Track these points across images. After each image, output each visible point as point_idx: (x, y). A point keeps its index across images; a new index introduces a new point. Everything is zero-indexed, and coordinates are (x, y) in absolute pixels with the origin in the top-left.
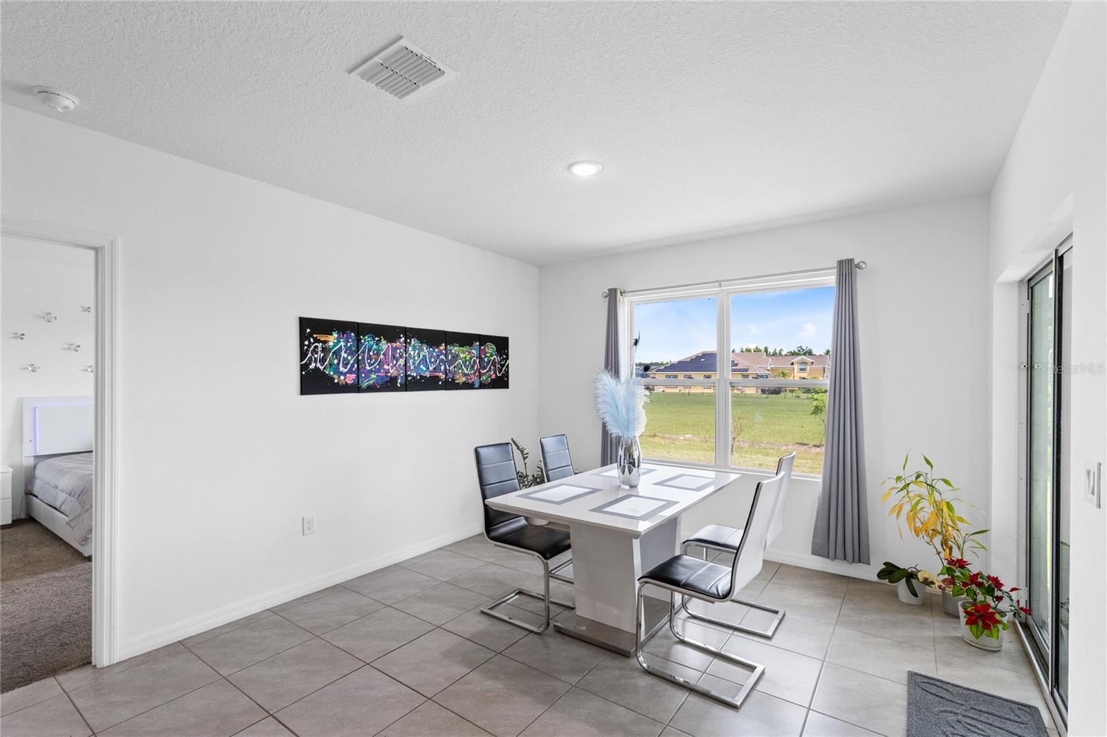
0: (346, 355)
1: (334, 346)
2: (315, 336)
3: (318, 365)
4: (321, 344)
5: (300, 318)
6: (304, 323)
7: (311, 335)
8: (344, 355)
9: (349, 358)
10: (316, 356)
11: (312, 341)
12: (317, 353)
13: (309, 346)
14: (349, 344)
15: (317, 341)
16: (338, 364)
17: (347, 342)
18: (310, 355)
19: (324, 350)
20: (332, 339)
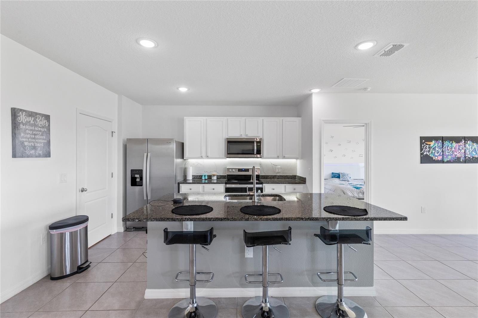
0: (438, 149)
1: (433, 146)
2: (426, 143)
3: (427, 153)
4: (428, 145)
5: (420, 137)
6: (422, 138)
7: (424, 142)
8: (437, 149)
9: (439, 150)
10: (426, 150)
11: (425, 144)
12: (426, 149)
13: (424, 146)
14: (439, 145)
15: (427, 144)
16: (435, 152)
17: (438, 144)
18: (424, 149)
19: (429, 148)
20: (432, 143)
